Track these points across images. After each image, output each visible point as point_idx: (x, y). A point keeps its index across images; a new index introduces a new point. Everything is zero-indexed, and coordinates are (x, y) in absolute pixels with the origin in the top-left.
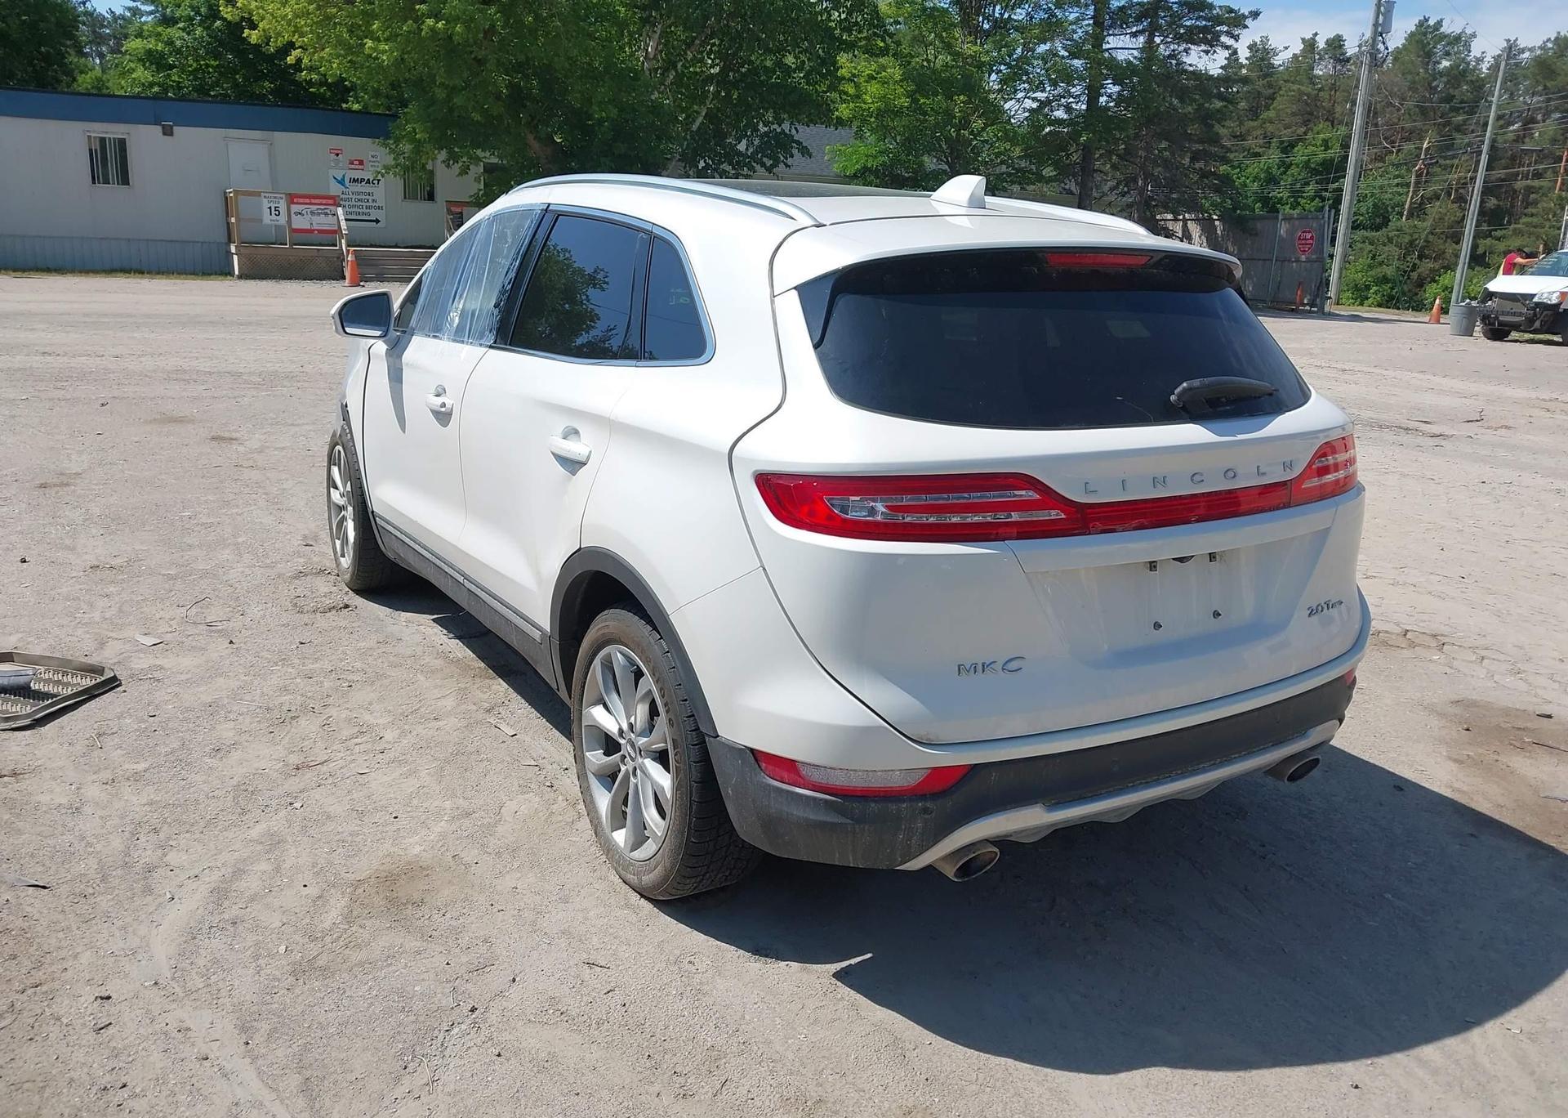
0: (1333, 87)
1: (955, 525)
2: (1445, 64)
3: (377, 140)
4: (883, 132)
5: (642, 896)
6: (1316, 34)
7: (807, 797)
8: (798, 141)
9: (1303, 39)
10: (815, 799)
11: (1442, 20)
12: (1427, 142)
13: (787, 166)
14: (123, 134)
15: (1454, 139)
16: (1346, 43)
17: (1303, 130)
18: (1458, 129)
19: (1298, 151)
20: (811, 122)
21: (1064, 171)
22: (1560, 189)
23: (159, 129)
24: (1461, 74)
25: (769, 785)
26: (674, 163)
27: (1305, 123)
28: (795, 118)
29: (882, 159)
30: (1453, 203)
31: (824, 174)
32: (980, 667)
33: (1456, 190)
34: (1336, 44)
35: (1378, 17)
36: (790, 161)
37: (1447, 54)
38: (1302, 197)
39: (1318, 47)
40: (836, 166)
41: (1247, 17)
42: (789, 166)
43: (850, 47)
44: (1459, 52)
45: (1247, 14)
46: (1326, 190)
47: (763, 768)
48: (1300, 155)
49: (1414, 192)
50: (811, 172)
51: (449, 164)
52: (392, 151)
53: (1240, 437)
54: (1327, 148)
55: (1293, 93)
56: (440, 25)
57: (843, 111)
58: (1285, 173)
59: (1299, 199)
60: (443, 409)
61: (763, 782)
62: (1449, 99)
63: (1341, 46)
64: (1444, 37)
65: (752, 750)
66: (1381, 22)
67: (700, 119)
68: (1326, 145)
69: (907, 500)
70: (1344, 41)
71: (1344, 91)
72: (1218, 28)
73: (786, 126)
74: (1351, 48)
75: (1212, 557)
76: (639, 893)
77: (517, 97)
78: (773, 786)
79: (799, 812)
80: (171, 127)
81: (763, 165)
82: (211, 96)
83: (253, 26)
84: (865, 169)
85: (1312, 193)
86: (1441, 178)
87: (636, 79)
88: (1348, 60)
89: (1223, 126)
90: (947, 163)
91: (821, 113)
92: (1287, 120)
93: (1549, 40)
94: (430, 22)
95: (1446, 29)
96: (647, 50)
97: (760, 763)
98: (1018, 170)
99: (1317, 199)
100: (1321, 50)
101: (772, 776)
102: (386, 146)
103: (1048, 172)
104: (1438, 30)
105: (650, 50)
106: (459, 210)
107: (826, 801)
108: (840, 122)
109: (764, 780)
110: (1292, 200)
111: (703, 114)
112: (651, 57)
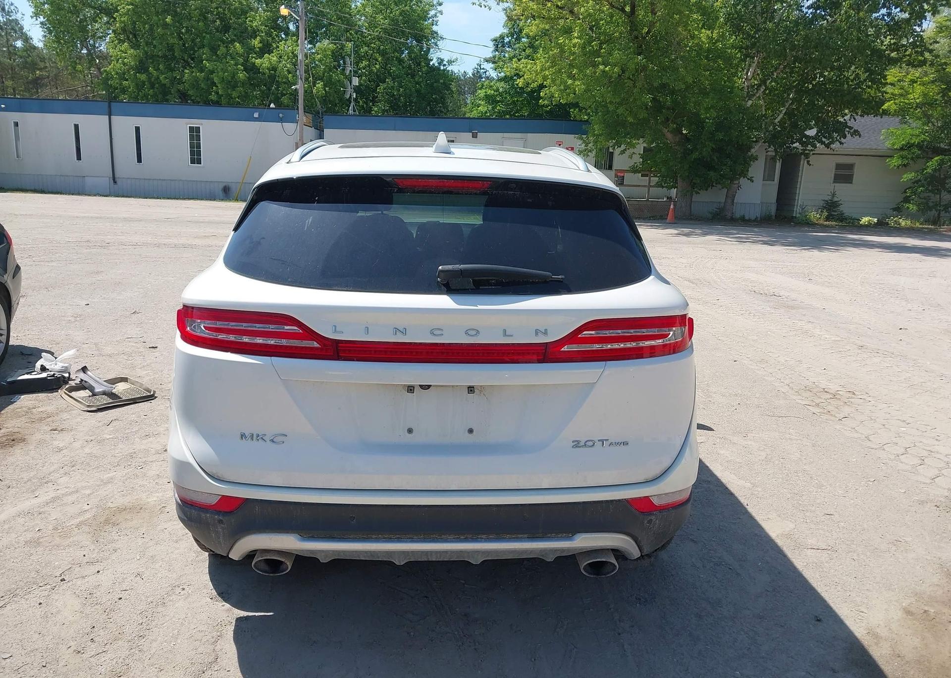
1: (246, 343)
3: (576, 136)
4: (928, 118)
8: (850, 127)
13: (841, 143)
14: (453, 138)
20: (865, 113)
23: (471, 134)
26: (760, 144)
28: (855, 112)
29: (923, 137)
31: (879, 148)
32: (255, 437)
36: (843, 140)
50: (868, 147)
51: (614, 148)
52: (584, 142)
53: (480, 307)
56: (607, 69)
67: (781, 116)
69: (219, 324)
75: (471, 389)
77: (658, 107)
80: (477, 133)
81: (822, 143)
82: (516, 116)
83: (519, 77)
84: (909, 144)
87: (731, 92)
91: (874, 107)
94: (601, 67)
96: (748, 74)
102: (582, 139)
105: (749, 74)
106: (622, 175)
108: (886, 113)
111: (784, 112)
112: (750, 78)
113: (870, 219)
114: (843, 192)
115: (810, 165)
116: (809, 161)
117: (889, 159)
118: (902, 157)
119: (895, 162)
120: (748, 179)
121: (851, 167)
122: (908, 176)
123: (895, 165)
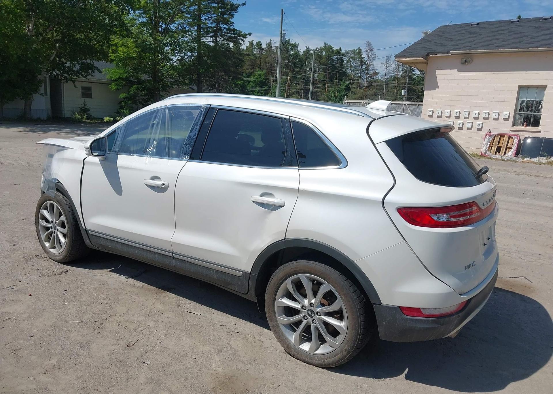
0: (260, 57)
2: (292, 53)
5: (320, 367)
6: (253, 40)
7: (425, 320)
8: (95, 66)
9: (249, 42)
10: (428, 320)
11: (290, 39)
12: (289, 76)
13: (92, 76)
15: (297, 76)
16: (262, 44)
17: (252, 70)
18: (297, 73)
19: (252, 77)
20: (100, 59)
21: (191, 81)
22: (327, 92)
24: (296, 55)
25: (407, 319)
27: (253, 68)
28: (92, 59)
29: (126, 75)
30: (298, 95)
32: (469, 266)
33: (299, 92)
34: (259, 44)
35: (281, 38)
36: (93, 74)
37: (292, 50)
38: (255, 92)
39: (254, 45)
40: (108, 76)
41: (247, 35)
42: (93, 76)
43: (115, 33)
44: (295, 49)
45: (247, 34)
46: (262, 90)
47: (404, 313)
48: (252, 79)
49: (287, 92)
50: (103, 79)
54: (260, 77)
55: (248, 59)
57: (112, 56)
58: (248, 84)
59: (254, 93)
60: (163, 186)
61: (404, 318)
62: (294, 63)
63: (261, 45)
64: (291, 44)
65: (399, 307)
66: (282, 39)
67: (53, 56)
68: (260, 76)
70: (261, 43)
71: (263, 59)
72: (239, 38)
73: (88, 61)
74: (264, 46)
76: (318, 367)
78: (409, 319)
79: (420, 326)
81: (82, 75)
84: (120, 78)
85: (257, 91)
86: (294, 88)
88: (263, 49)
89: (242, 69)
90: (151, 77)
91: (105, 56)
92: (247, 67)
93: (317, 48)
95: (291, 42)
97: (403, 311)
98: (177, 81)
99: (259, 93)
100: (255, 46)
101: (408, 315)
103: (187, 81)
104: (289, 42)
105: (30, 27)
107: (432, 320)
108: (112, 61)
109: (405, 317)
110: (252, 93)
111: (55, 54)
112: (31, 30)
113: (109, 118)
114: (90, 103)
115: (76, 87)
116: (75, 85)
117: (110, 85)
118: (117, 85)
119: (114, 87)
120: (40, 94)
121: (89, 89)
122: (122, 96)
123: (114, 89)
